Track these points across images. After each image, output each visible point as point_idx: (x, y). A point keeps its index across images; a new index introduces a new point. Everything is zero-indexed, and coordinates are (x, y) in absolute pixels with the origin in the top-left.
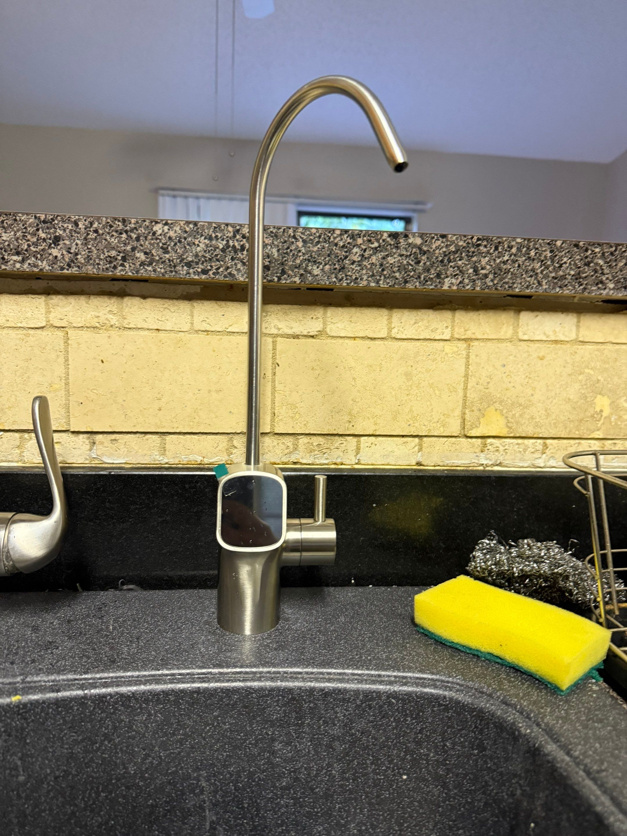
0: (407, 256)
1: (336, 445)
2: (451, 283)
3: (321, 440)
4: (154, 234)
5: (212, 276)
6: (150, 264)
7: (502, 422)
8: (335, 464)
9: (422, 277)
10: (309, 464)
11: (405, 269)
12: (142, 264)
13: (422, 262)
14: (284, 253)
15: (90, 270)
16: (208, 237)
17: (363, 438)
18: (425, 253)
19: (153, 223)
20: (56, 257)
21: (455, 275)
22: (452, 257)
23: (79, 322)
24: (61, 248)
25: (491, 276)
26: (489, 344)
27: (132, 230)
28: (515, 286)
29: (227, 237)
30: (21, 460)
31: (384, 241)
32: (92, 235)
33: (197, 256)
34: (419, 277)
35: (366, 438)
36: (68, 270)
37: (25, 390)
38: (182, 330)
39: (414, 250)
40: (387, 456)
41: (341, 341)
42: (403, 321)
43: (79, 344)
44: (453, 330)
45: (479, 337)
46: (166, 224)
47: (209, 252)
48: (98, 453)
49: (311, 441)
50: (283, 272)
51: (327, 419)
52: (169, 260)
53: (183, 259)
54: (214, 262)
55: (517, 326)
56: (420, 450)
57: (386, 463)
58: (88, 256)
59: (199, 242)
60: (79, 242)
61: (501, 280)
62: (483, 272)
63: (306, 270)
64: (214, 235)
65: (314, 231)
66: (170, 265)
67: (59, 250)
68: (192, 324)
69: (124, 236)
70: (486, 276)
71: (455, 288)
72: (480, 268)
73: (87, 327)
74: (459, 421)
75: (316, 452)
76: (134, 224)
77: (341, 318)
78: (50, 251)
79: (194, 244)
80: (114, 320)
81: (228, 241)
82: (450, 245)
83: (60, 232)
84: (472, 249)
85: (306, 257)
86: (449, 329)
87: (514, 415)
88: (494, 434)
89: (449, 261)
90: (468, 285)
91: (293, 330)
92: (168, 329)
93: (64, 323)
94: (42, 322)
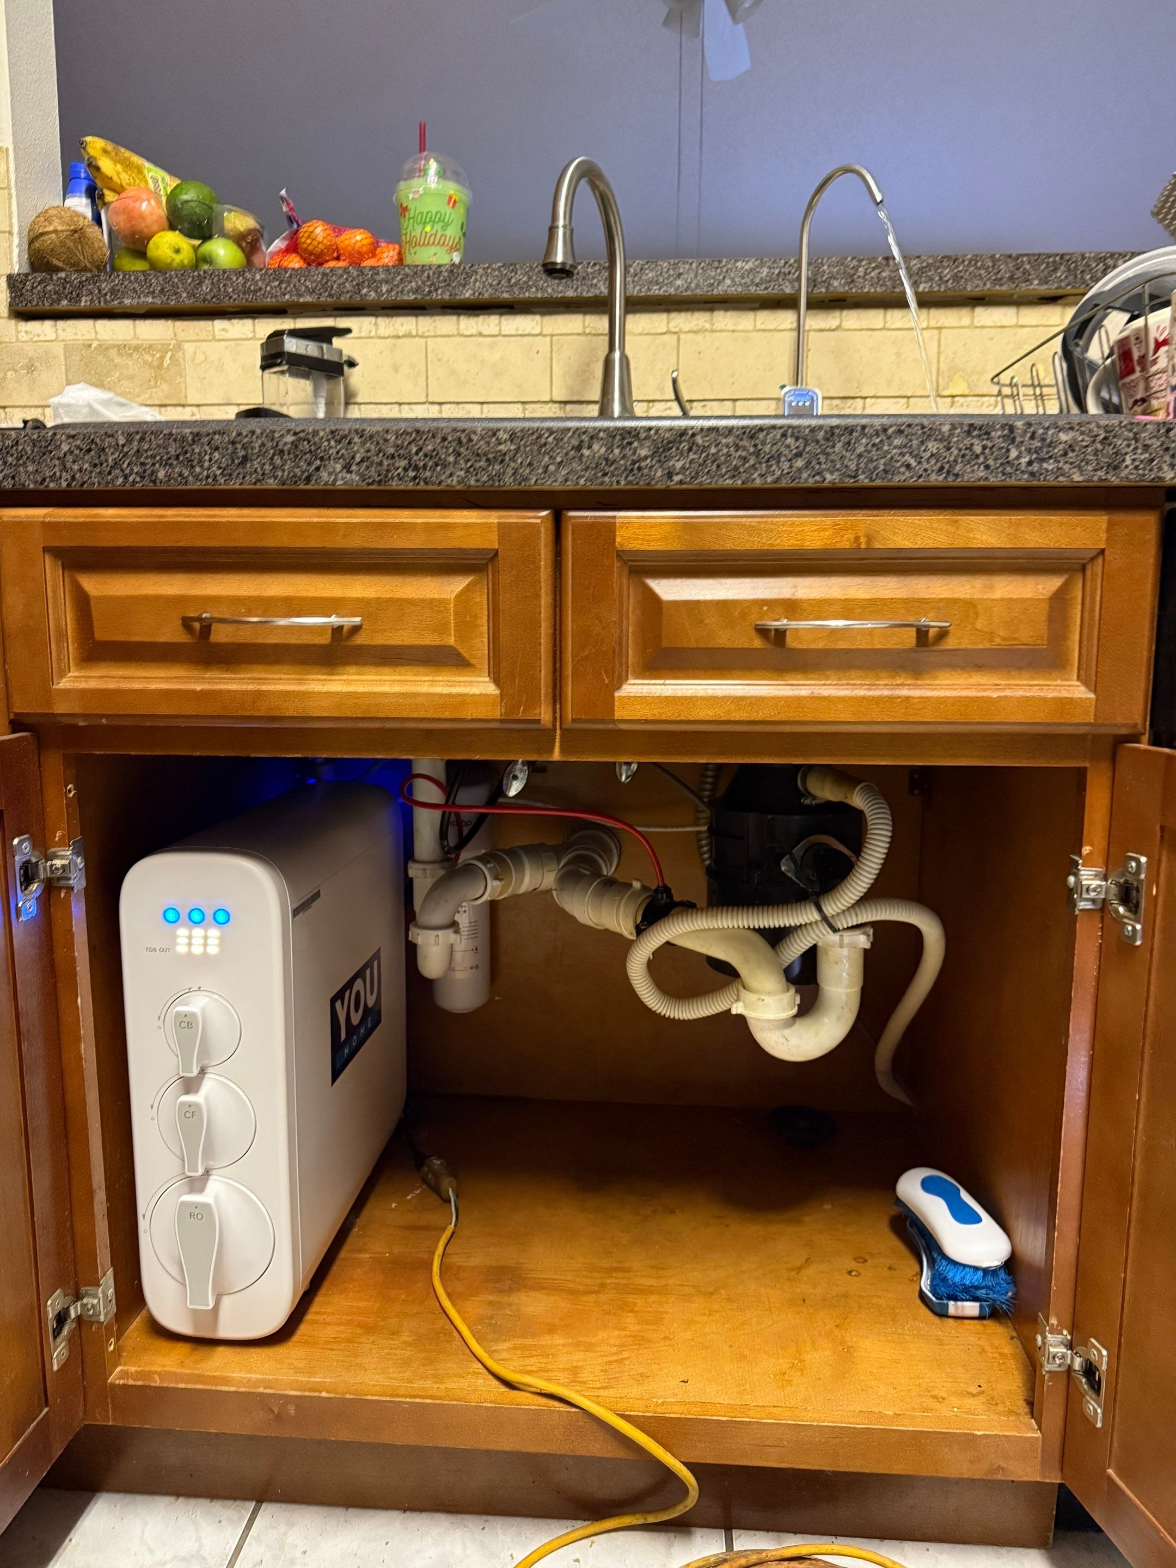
3: (838, 401)
5: (771, 292)
6: (733, 287)
7: (965, 384)
12: (729, 287)
15: (699, 292)
17: (867, 400)
20: (679, 285)
23: (687, 329)
25: (951, 282)
32: (700, 271)
33: (762, 279)
36: (684, 295)
38: (749, 330)
41: (852, 332)
42: (894, 317)
43: (686, 342)
44: (928, 321)
45: (948, 326)
49: (831, 403)
50: (815, 286)
51: (842, 386)
52: (745, 283)
53: (753, 282)
54: (772, 282)
58: (697, 284)
61: (958, 284)
62: (946, 278)
63: (829, 284)
66: (746, 286)
67: (681, 281)
68: (755, 326)
69: (719, 271)
70: (947, 281)
73: (691, 331)
77: (852, 317)
78: (675, 282)
80: (708, 326)
87: (972, 381)
88: (960, 394)
91: (822, 326)
92: (740, 330)
93: (677, 330)
94: (664, 330)
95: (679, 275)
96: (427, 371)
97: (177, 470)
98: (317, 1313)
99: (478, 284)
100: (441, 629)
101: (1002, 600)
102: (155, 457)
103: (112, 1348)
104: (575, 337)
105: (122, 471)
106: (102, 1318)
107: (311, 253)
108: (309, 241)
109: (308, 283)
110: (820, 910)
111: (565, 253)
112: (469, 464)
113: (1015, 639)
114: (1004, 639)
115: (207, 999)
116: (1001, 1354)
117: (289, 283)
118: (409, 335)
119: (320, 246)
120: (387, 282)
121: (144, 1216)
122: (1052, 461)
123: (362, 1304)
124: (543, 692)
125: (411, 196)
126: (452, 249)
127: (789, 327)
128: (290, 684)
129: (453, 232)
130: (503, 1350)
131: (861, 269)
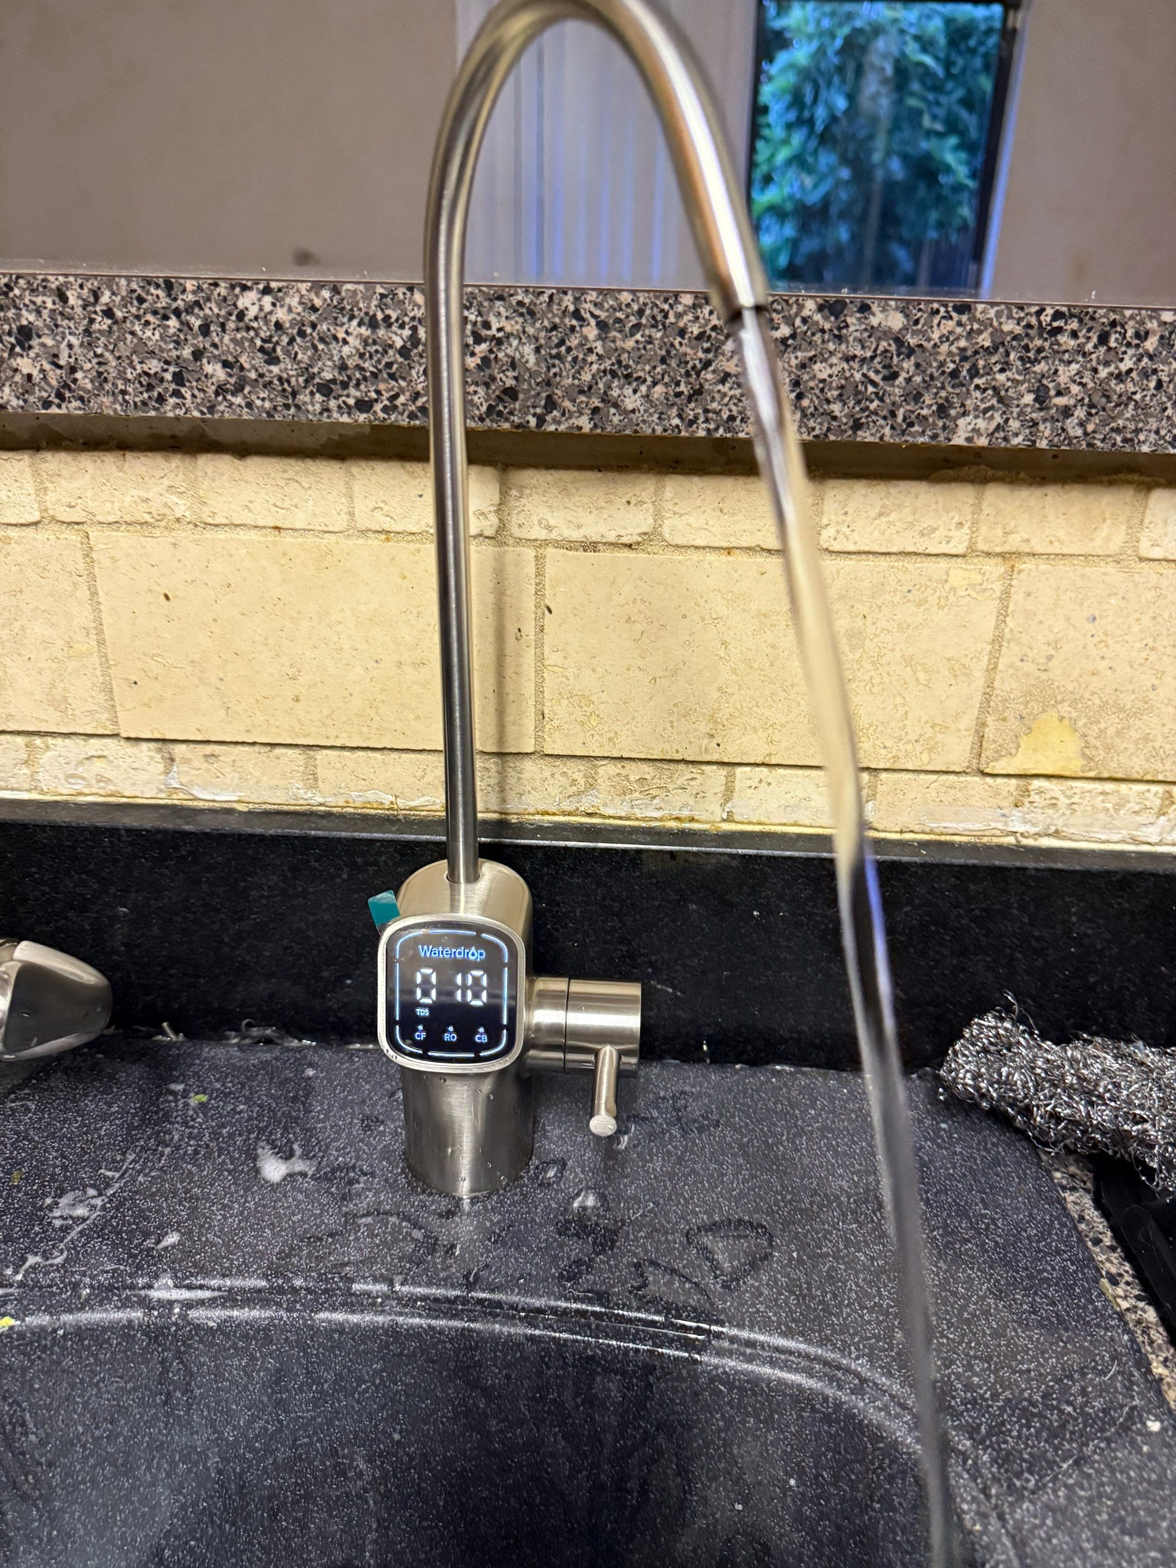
0: (863, 360)
1: (679, 783)
2: (974, 430)
3: (647, 770)
4: (241, 316)
5: (382, 415)
6: (238, 389)
7: (1073, 746)
8: (678, 819)
9: (900, 413)
10: (620, 818)
11: (857, 393)
12: (221, 390)
13: (903, 375)
14: (552, 357)
16: (366, 320)
17: (739, 770)
18: (911, 352)
19: (237, 290)
20: (29, 377)
21: (985, 411)
22: (981, 363)
23: (109, 513)
24: (37, 355)
25: (1080, 413)
27: (189, 309)
28: (1142, 437)
29: (413, 318)
30: (36, 788)
31: (804, 321)
33: (343, 367)
34: (893, 414)
35: (748, 769)
36: (59, 406)
37: (19, 655)
38: (331, 529)
39: (884, 344)
40: (795, 807)
41: (696, 556)
42: (850, 511)
43: (114, 560)
44: (974, 530)
45: (1039, 549)
46: (267, 291)
47: (371, 357)
48: (183, 781)
49: (623, 772)
51: (659, 729)
52: (280, 379)
53: (313, 376)
54: (384, 381)
55: (1137, 525)
56: (871, 798)
57: (792, 821)
58: (100, 374)
59: (347, 333)
60: (74, 340)
61: (1104, 423)
64: (380, 316)
65: (626, 297)
66: (284, 390)
67: (34, 360)
68: (351, 514)
71: (983, 442)
72: (1052, 393)
73: (126, 523)
74: (968, 741)
75: (637, 795)
76: (194, 292)
77: (699, 502)
78: (14, 363)
79: (335, 338)
81: (414, 329)
82: (980, 332)
83: (28, 317)
84: (1039, 342)
85: (607, 364)
86: (966, 530)
87: (1103, 732)
88: (1050, 771)
89: (974, 372)
90: (1017, 435)
91: (583, 532)
92: (298, 527)
93: (76, 514)
94: (33, 514)
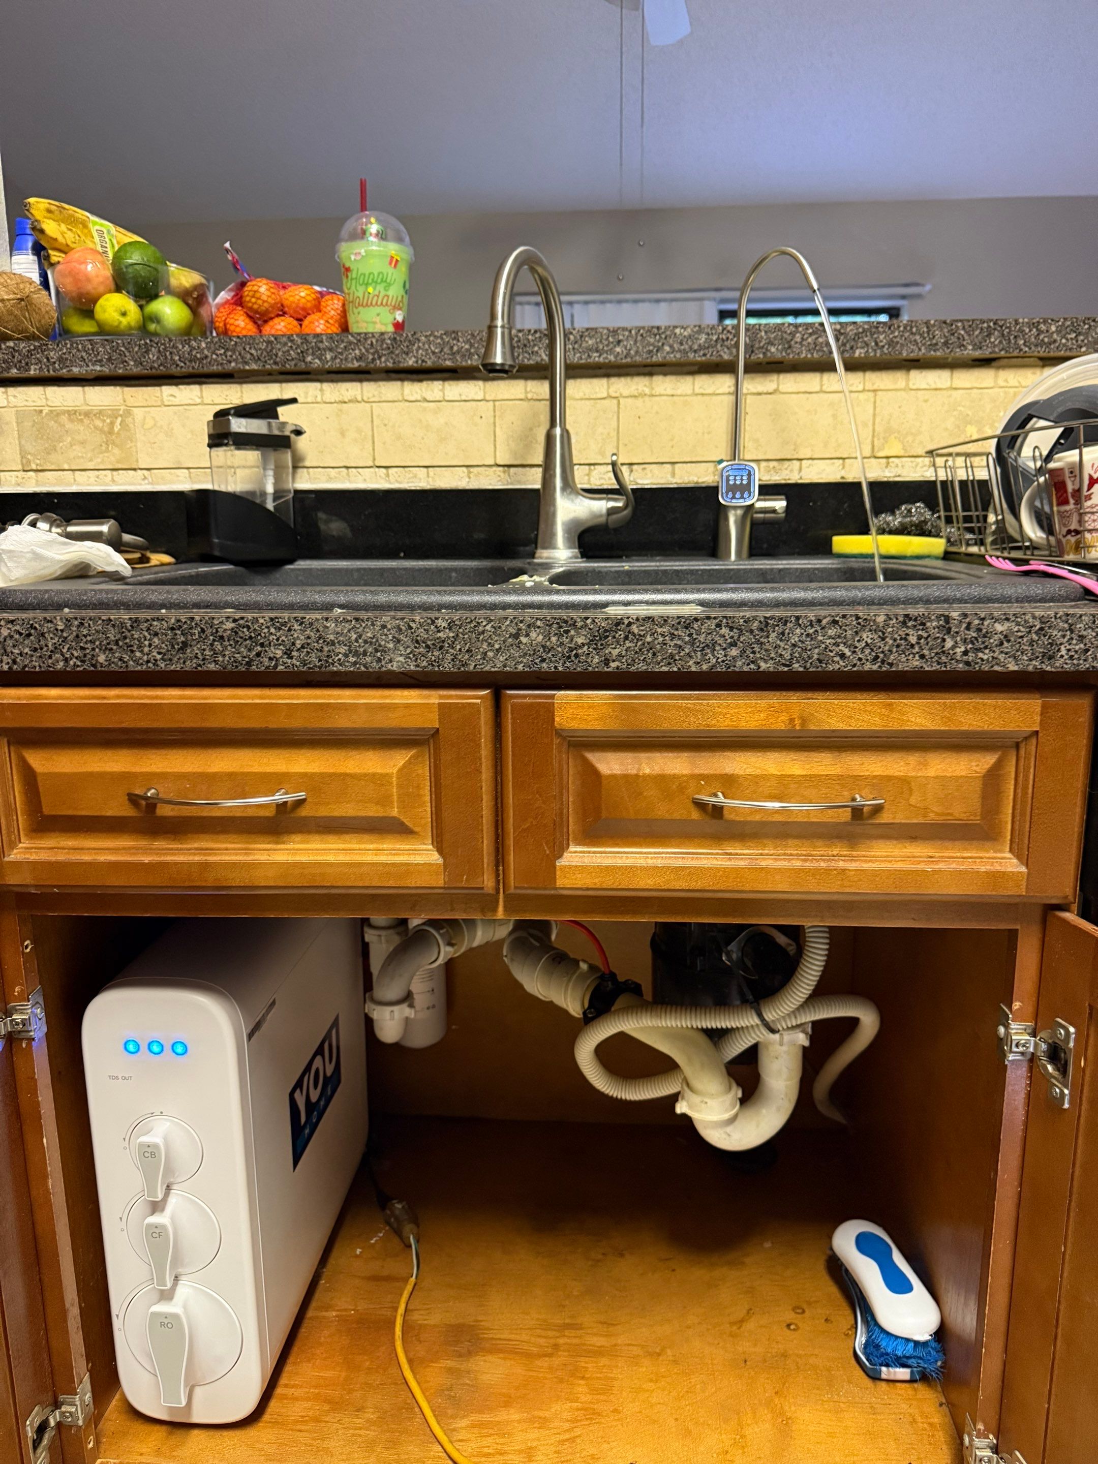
1: (787, 467)
3: (776, 463)
4: (675, 334)
5: (709, 358)
6: (673, 353)
7: (900, 446)
8: (785, 479)
10: (767, 480)
12: (668, 353)
15: (638, 359)
17: (803, 461)
18: (842, 334)
19: (675, 328)
20: (618, 352)
23: (627, 393)
24: (622, 347)
25: (887, 347)
26: (890, 393)
27: (662, 333)
30: (589, 483)
32: (639, 338)
33: (700, 346)
35: (806, 461)
36: (624, 360)
38: (687, 394)
40: (819, 473)
41: (789, 395)
42: (830, 381)
43: (626, 407)
45: (882, 388)
46: (682, 328)
48: (634, 478)
50: (752, 352)
52: (684, 350)
53: (692, 348)
55: (908, 380)
56: (843, 467)
57: (820, 478)
58: (637, 351)
60: (632, 343)
61: (893, 349)
62: (881, 344)
63: (767, 350)
66: (684, 353)
67: (620, 348)
68: (693, 390)
69: (658, 337)
70: (883, 347)
71: (863, 355)
72: (879, 342)
73: (631, 396)
74: (870, 447)
76: (664, 329)
77: (789, 380)
78: (615, 349)
80: (647, 391)
83: (621, 337)
84: (874, 330)
85: (767, 342)
87: (908, 441)
88: (895, 455)
90: (871, 353)
91: (758, 390)
92: (678, 394)
93: (617, 395)
94: (605, 395)
95: (619, 342)
96: (373, 436)
97: (117, 655)
98: (286, 1386)
99: (420, 351)
100: (385, 801)
101: (937, 777)
102: (94, 643)
103: (91, 1445)
104: (517, 402)
105: (63, 655)
106: (80, 1423)
107: (256, 312)
108: (253, 300)
109: (253, 351)
110: (760, 1015)
111: (504, 354)
112: (409, 651)
113: (948, 814)
114: (937, 814)
115: (168, 1124)
116: (931, 1424)
117: (234, 351)
118: (354, 401)
119: (266, 305)
120: (331, 350)
121: (117, 1316)
122: (987, 651)
123: (328, 1374)
124: (485, 860)
125: (353, 258)
126: (396, 308)
127: (727, 390)
128: (236, 854)
129: (396, 292)
130: (462, 1428)
131: (798, 335)
